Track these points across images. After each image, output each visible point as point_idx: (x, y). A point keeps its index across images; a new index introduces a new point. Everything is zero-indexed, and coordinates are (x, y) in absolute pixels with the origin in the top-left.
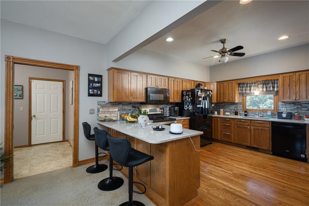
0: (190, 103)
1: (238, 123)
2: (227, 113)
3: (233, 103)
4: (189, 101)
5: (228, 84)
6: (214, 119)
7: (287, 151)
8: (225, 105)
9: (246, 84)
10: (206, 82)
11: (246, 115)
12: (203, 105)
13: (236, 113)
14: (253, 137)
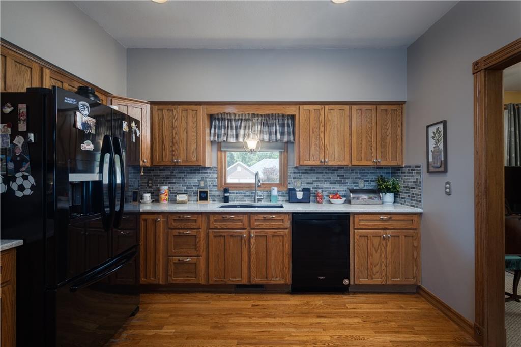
0: (23, 160)
1: (218, 225)
2: (180, 198)
3: (199, 169)
4: (18, 152)
5: (184, 113)
6: (145, 220)
7: (322, 278)
8: (172, 175)
9: (228, 119)
10: (114, 93)
11: (226, 199)
12: (101, 172)
13: (204, 195)
14: (253, 257)
